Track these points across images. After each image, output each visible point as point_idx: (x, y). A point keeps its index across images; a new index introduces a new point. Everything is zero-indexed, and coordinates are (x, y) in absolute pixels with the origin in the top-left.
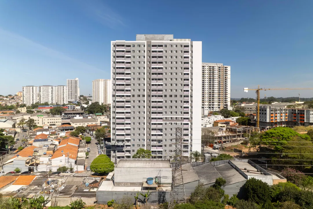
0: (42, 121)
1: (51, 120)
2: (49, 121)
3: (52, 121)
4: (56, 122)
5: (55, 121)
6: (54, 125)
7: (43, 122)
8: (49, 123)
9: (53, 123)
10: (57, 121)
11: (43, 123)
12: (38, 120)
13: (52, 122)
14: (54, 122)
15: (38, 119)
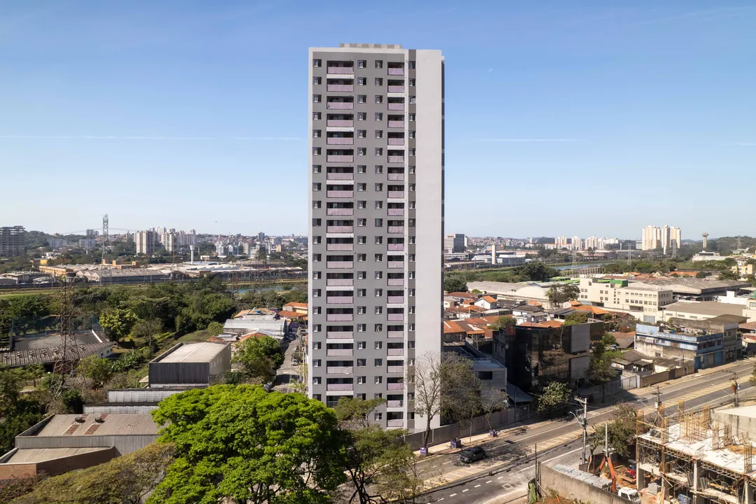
0: (615, 296)
1: (632, 294)
2: (630, 298)
3: (635, 298)
4: (646, 303)
5: (643, 299)
6: (640, 309)
7: (616, 298)
8: (630, 301)
9: (639, 305)
10: (648, 299)
11: (617, 301)
12: (607, 292)
13: (637, 302)
14: (641, 302)
15: (607, 289)
